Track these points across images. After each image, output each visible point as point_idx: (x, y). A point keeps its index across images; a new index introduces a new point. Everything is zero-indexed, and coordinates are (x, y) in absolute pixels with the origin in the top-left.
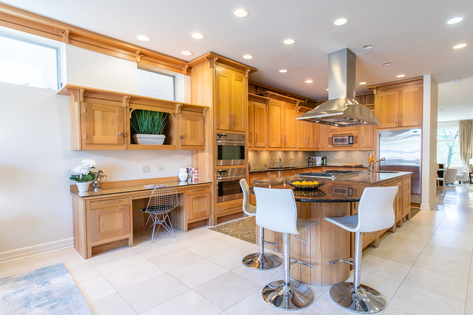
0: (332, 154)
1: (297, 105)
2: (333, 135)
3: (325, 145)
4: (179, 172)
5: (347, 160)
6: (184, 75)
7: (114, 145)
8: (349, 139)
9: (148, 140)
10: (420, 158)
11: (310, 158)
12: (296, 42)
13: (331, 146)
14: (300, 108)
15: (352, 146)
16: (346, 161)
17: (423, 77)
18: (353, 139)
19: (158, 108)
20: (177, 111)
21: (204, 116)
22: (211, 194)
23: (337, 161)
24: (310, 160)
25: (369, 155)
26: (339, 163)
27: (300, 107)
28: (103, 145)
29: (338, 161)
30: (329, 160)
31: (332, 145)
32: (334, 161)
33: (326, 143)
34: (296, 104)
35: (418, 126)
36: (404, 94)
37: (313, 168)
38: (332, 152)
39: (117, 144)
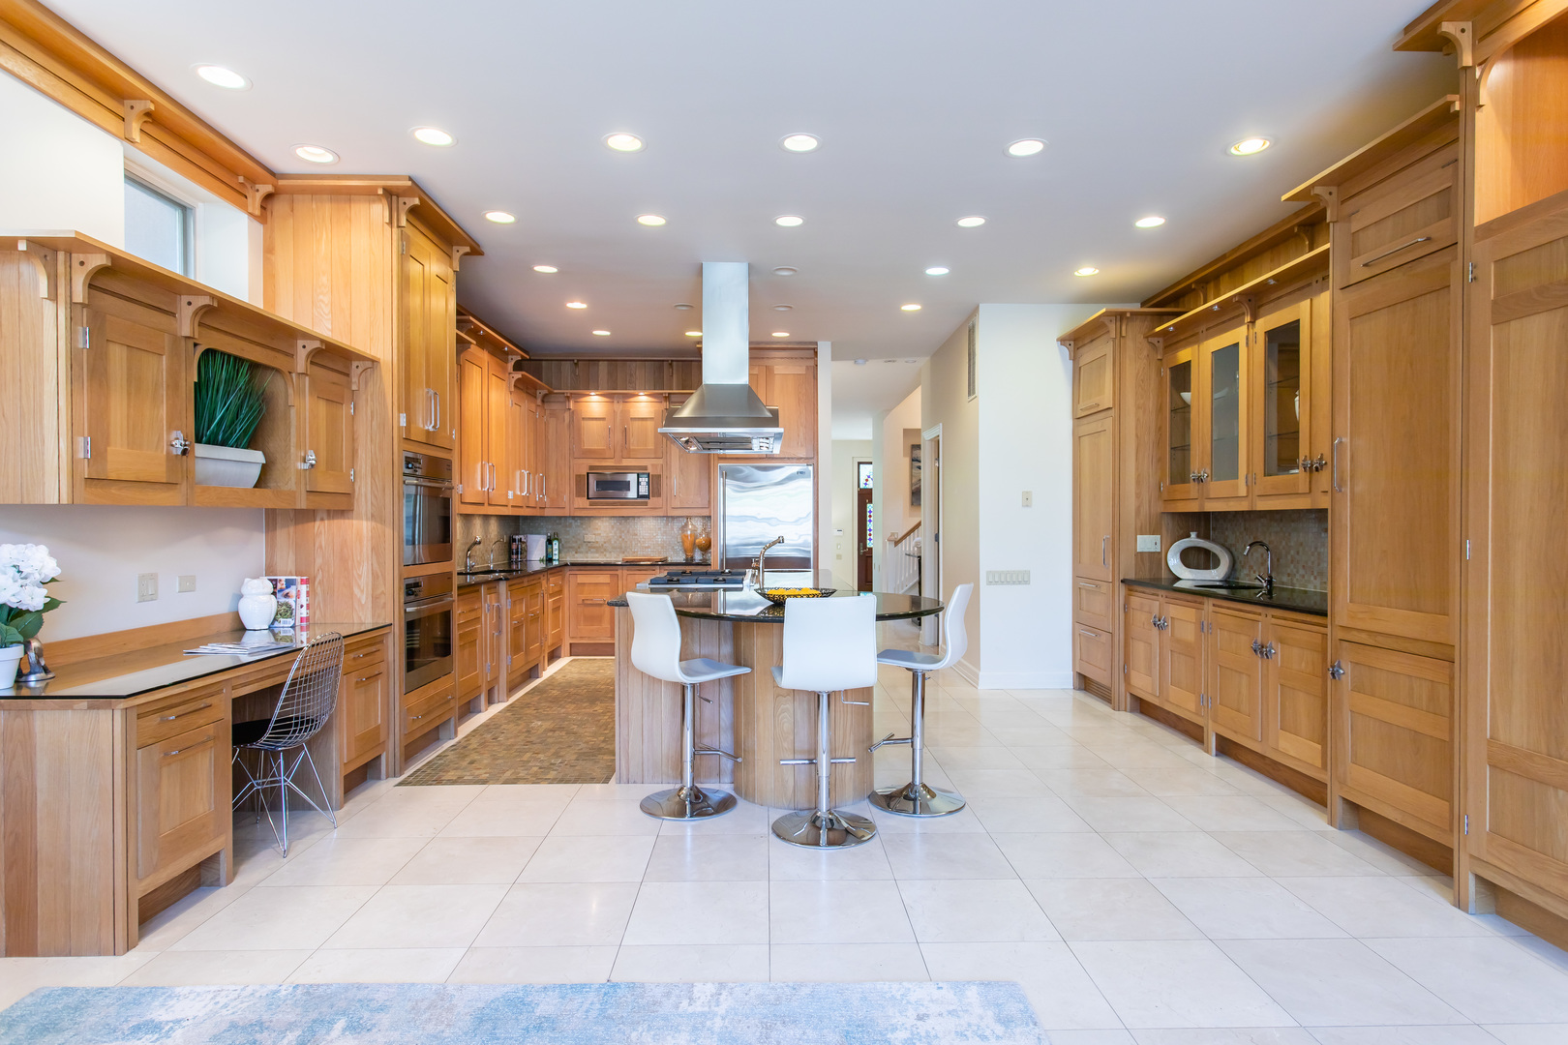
0: (579, 526)
1: (510, 365)
2: (591, 468)
3: (566, 498)
4: (241, 596)
5: (623, 545)
6: (245, 216)
7: (157, 486)
8: (638, 483)
9: (221, 467)
10: (810, 539)
11: (514, 540)
12: (668, 223)
13: (583, 502)
14: (520, 376)
15: (646, 504)
16: (621, 548)
17: (816, 343)
18: (648, 483)
19: (258, 348)
20: (301, 362)
21: (354, 387)
22: (388, 663)
23: (591, 547)
24: (514, 547)
25: (684, 528)
26: (597, 555)
27: (518, 375)
28: (129, 484)
29: (594, 548)
30: (569, 545)
31: (588, 498)
32: (584, 548)
33: (567, 491)
34: (506, 362)
35: (806, 458)
36: (777, 376)
37: (553, 571)
38: (576, 521)
39: (164, 481)
